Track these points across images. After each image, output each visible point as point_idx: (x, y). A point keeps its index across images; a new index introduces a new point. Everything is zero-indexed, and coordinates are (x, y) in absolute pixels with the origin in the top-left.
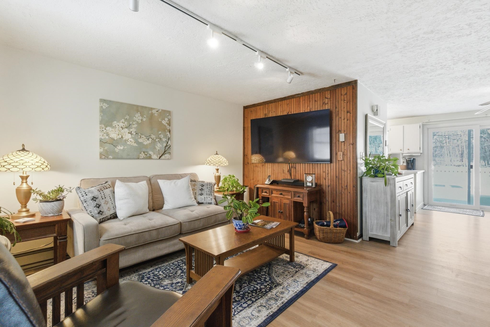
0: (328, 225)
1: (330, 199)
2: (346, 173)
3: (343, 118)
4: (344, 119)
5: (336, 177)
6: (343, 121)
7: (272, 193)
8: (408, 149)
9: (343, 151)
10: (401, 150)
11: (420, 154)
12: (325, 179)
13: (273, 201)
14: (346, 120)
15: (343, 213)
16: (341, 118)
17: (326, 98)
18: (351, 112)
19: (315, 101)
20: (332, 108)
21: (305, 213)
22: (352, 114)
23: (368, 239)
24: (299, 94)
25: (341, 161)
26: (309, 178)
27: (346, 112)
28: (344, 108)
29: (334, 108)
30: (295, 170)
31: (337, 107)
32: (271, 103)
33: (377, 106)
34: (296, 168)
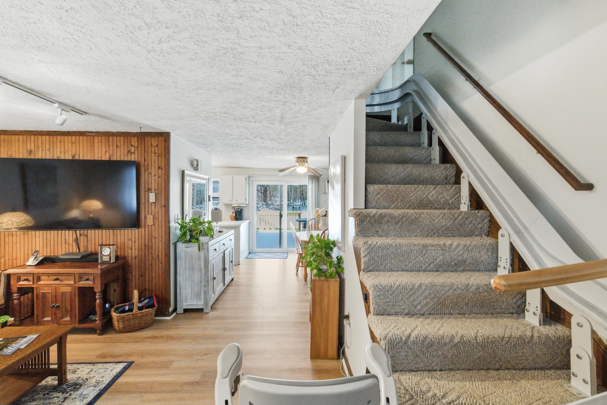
0: (131, 310)
1: (137, 273)
2: (157, 240)
3: (153, 174)
4: (155, 176)
5: (145, 245)
6: (153, 178)
7: (39, 279)
8: (237, 200)
9: (153, 213)
10: (230, 201)
11: (245, 205)
12: (131, 249)
13: (41, 291)
14: (157, 177)
15: (154, 288)
16: (151, 173)
17: (132, 145)
18: (163, 168)
19: (117, 146)
20: (140, 159)
21: (98, 301)
22: (163, 171)
23: (182, 312)
24: (92, 132)
25: (152, 225)
26: (106, 251)
27: (157, 167)
28: (155, 162)
29: (143, 160)
30: (86, 238)
31: (146, 159)
33: (197, 161)
34: (87, 236)
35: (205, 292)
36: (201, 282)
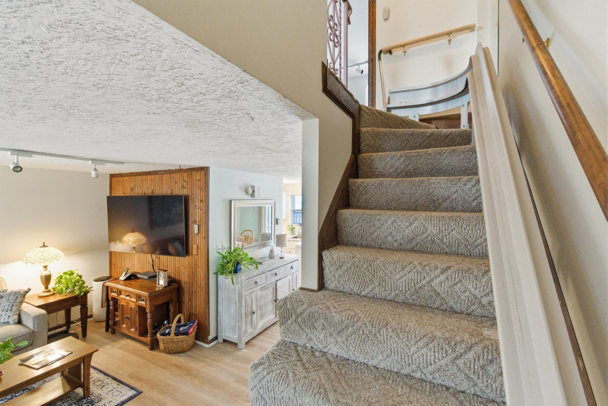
1: (187, 297)
2: (200, 268)
3: (197, 207)
4: (198, 208)
5: (192, 273)
6: (197, 210)
7: (121, 294)
9: (197, 244)
12: (184, 274)
13: (122, 303)
14: (200, 209)
15: (198, 315)
16: (196, 206)
17: (184, 181)
18: (204, 202)
19: (176, 182)
20: (189, 193)
21: (149, 320)
22: (204, 204)
23: (222, 342)
24: (162, 171)
25: (196, 255)
26: (162, 276)
27: (200, 201)
28: (198, 196)
29: (191, 194)
30: (158, 259)
31: (193, 193)
32: (137, 176)
33: (253, 187)
35: (239, 328)
36: (236, 316)
